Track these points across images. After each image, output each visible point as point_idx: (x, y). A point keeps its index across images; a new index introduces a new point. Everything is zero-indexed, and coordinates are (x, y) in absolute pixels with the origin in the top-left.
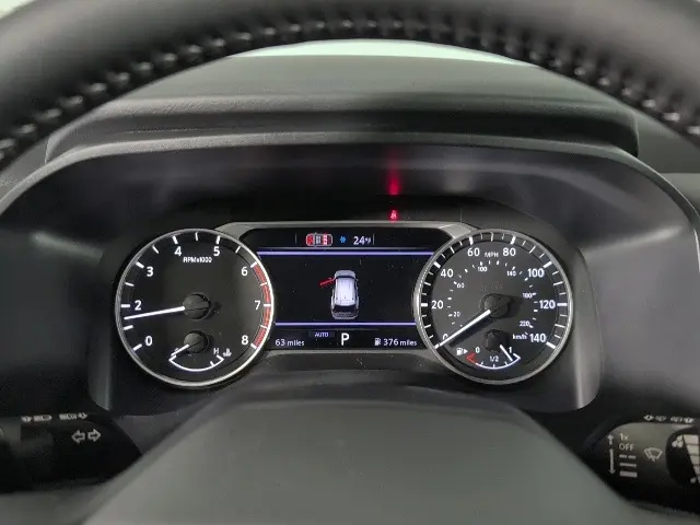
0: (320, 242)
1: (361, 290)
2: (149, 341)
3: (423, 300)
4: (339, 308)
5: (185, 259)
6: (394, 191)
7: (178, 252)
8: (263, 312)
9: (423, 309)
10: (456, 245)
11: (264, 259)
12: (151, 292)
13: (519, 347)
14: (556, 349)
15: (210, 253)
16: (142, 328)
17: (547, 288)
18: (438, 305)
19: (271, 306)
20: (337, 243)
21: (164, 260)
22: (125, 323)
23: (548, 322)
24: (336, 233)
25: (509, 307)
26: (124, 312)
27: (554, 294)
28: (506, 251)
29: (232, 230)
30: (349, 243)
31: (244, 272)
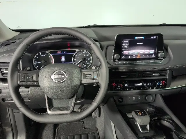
0: (59, 53)
1: (65, 59)
2: (38, 66)
3: (73, 59)
4: (62, 61)
5: (42, 56)
6: (69, 46)
7: (41, 55)
8: (52, 62)
9: (73, 61)
10: (77, 52)
11: (52, 55)
12: (37, 60)
13: (86, 64)
14: (90, 64)
15: (45, 55)
16: (37, 65)
17: (89, 57)
18: (75, 60)
19: (53, 61)
20: (62, 53)
21: (39, 56)
22: (35, 64)
23: (89, 61)
24: (61, 51)
25: (84, 59)
26: (34, 63)
27: (90, 58)
28: (84, 53)
29: (48, 52)
30: (63, 52)
31: (50, 57)
